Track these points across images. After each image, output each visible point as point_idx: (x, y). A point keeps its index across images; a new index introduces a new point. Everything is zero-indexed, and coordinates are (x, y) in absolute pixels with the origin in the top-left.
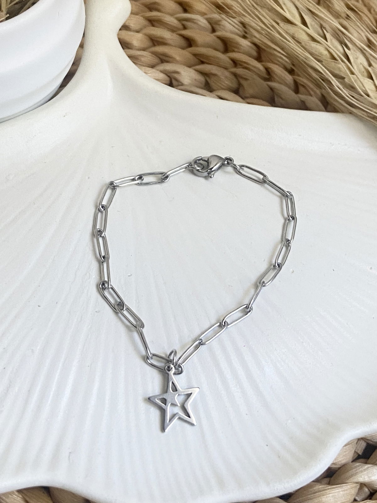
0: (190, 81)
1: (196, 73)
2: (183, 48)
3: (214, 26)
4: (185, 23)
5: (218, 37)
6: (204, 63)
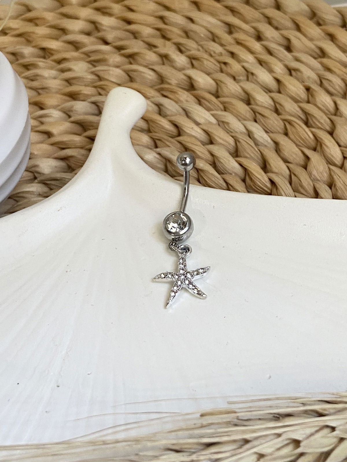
0: (50, 170)
1: (55, 160)
3: (68, 113)
4: (40, 119)
5: (73, 122)
6: (63, 149)
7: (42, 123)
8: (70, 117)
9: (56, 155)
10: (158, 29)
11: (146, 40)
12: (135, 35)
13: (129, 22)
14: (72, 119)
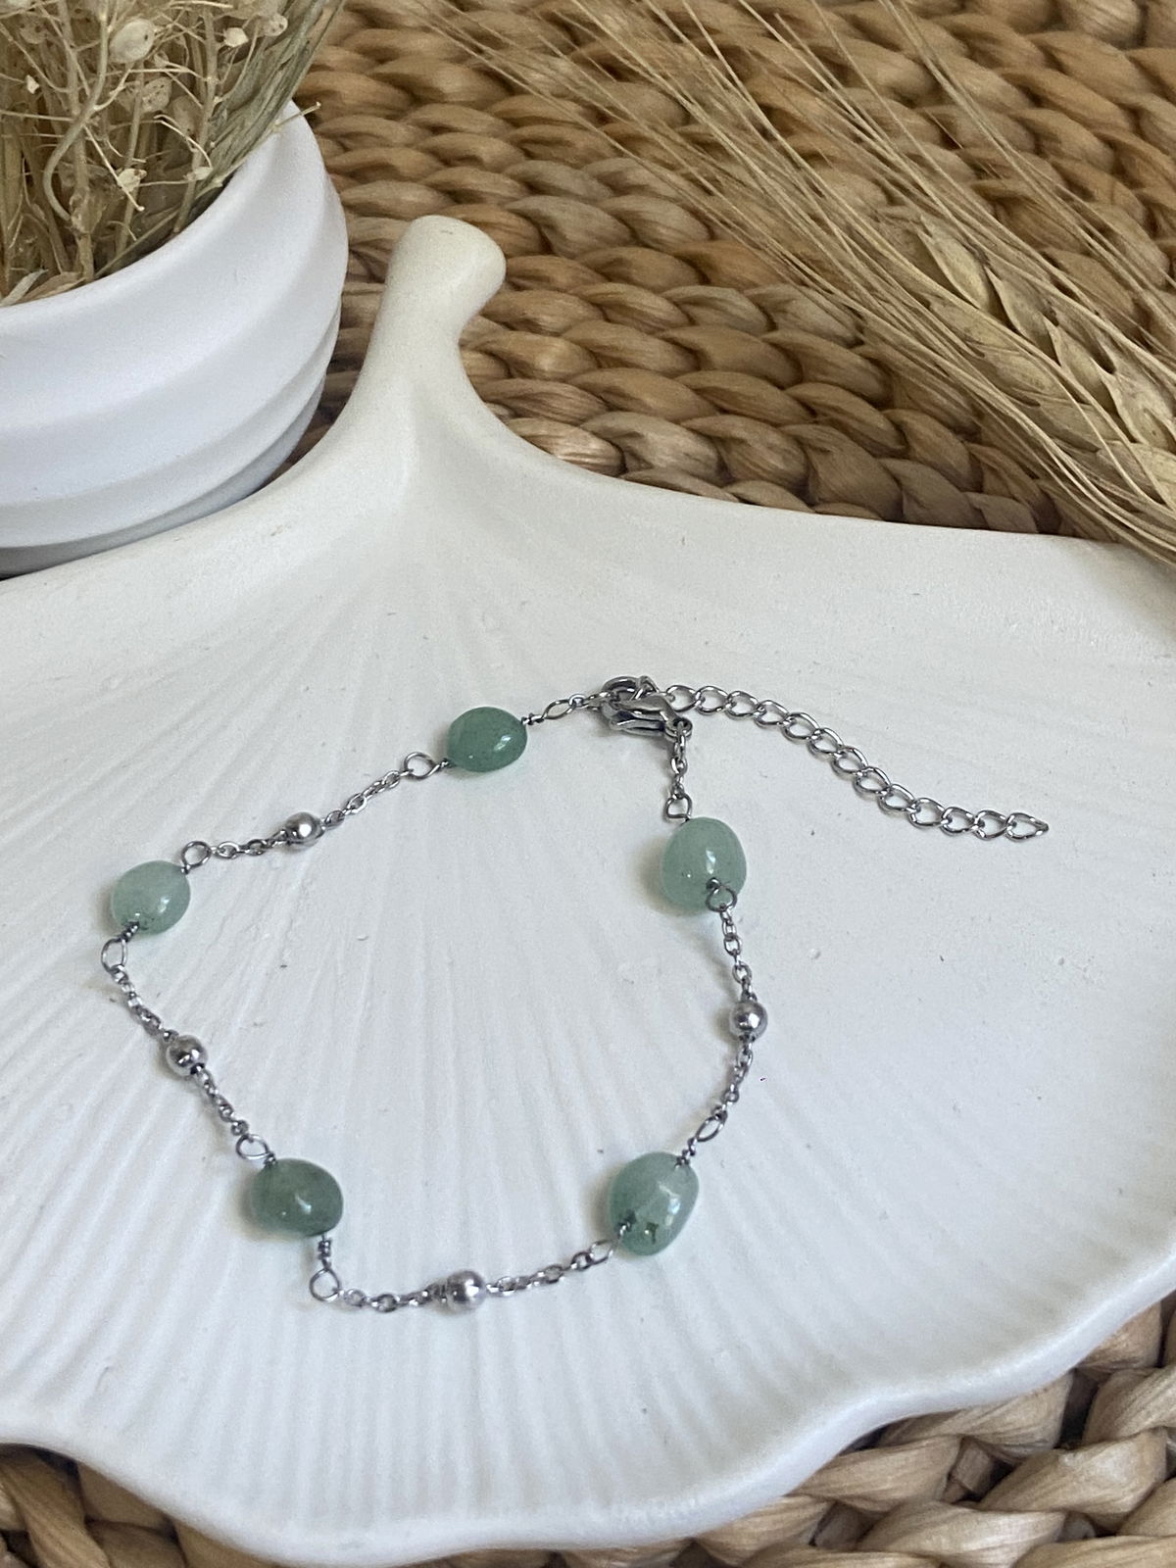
0: (671, 460)
2: (672, 375)
3: (773, 314)
4: (696, 311)
5: (775, 345)
6: (724, 411)
7: (692, 322)
8: (772, 326)
9: (698, 423)
10: (1110, 143)
11: (1066, 164)
12: (1040, 143)
13: (1037, 99)
14: (775, 336)
